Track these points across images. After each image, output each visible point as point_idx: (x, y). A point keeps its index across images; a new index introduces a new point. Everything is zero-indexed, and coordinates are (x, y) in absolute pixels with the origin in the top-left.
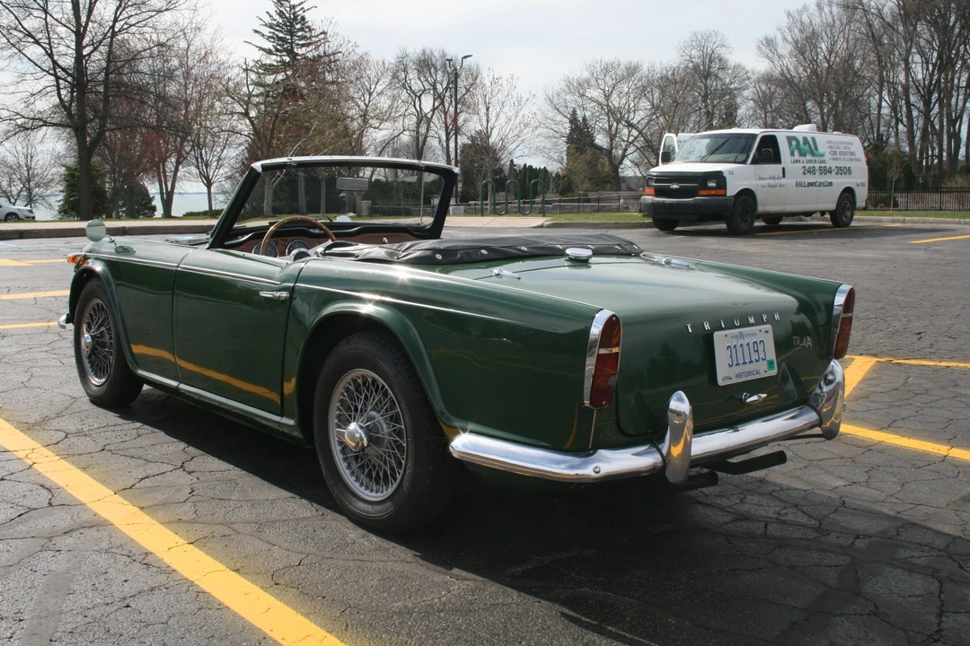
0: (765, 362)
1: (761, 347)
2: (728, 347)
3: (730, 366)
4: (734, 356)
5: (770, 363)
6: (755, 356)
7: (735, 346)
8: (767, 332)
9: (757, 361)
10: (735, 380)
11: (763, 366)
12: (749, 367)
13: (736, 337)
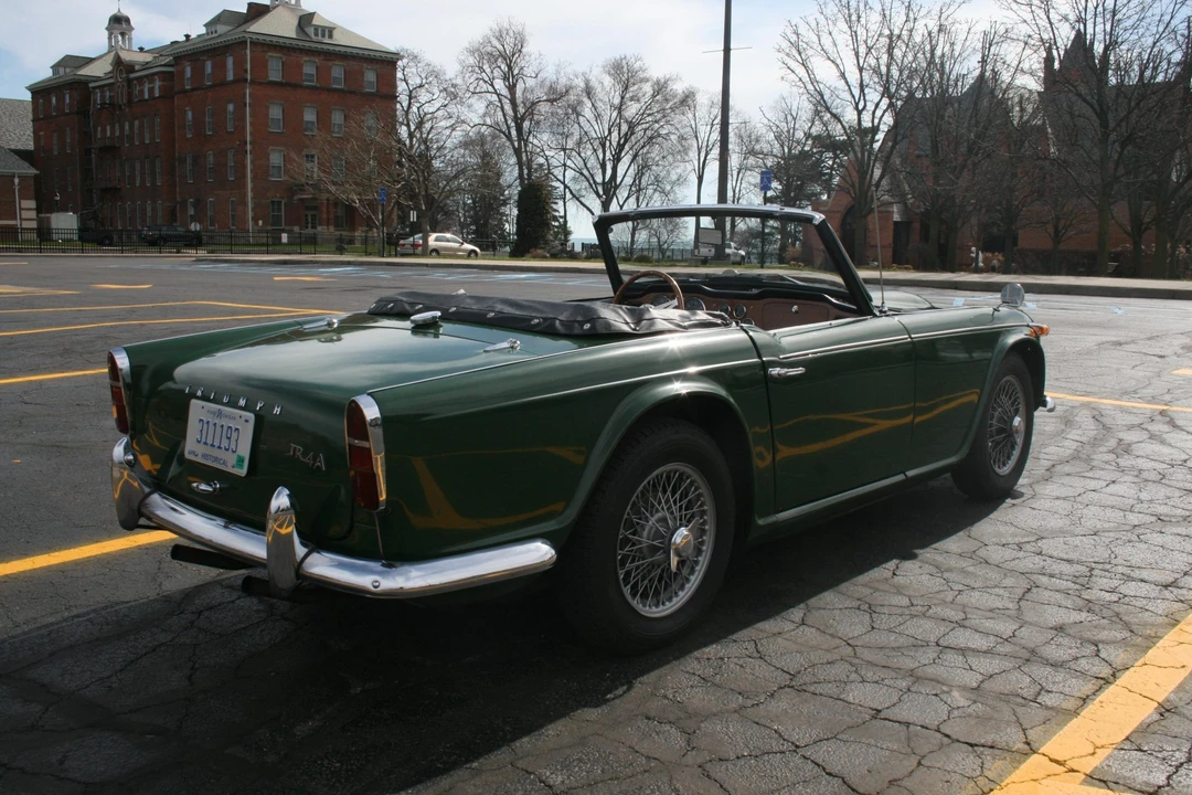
0: (235, 457)
1: (234, 435)
2: (201, 420)
3: (199, 442)
4: (204, 432)
5: (241, 460)
6: (225, 443)
7: (208, 422)
8: (247, 421)
9: (227, 450)
10: (199, 459)
11: (231, 459)
12: (216, 452)
13: (214, 413)
